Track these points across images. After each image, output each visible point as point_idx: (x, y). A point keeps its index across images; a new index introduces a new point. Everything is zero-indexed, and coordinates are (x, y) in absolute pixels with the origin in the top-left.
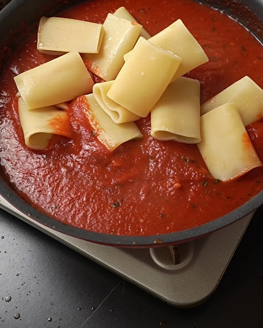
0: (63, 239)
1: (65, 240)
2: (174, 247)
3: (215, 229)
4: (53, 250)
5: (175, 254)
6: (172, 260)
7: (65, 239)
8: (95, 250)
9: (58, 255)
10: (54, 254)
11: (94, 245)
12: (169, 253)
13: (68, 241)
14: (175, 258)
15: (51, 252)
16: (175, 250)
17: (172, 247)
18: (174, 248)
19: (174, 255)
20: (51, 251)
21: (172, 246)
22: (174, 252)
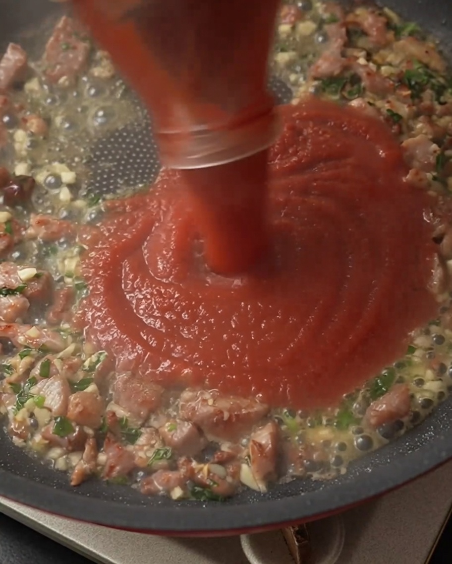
0: (35, 520)
1: (41, 522)
2: (297, 528)
3: (391, 485)
4: (11, 547)
5: (300, 547)
6: (294, 559)
7: (39, 520)
8: (111, 543)
9: (23, 557)
10: (15, 555)
11: (110, 532)
12: (286, 543)
13: (47, 523)
14: (299, 556)
15: (8, 552)
16: (299, 536)
17: (292, 530)
18: (297, 533)
19: (297, 548)
20: (9, 548)
21: (293, 528)
22: (297, 541)
